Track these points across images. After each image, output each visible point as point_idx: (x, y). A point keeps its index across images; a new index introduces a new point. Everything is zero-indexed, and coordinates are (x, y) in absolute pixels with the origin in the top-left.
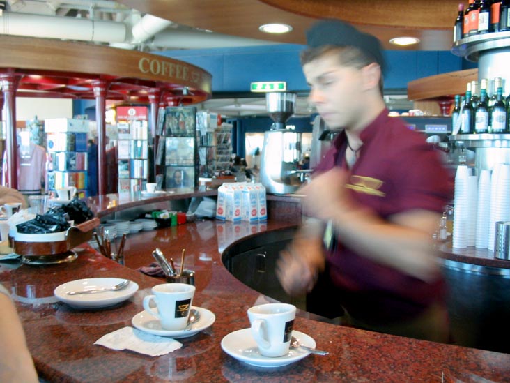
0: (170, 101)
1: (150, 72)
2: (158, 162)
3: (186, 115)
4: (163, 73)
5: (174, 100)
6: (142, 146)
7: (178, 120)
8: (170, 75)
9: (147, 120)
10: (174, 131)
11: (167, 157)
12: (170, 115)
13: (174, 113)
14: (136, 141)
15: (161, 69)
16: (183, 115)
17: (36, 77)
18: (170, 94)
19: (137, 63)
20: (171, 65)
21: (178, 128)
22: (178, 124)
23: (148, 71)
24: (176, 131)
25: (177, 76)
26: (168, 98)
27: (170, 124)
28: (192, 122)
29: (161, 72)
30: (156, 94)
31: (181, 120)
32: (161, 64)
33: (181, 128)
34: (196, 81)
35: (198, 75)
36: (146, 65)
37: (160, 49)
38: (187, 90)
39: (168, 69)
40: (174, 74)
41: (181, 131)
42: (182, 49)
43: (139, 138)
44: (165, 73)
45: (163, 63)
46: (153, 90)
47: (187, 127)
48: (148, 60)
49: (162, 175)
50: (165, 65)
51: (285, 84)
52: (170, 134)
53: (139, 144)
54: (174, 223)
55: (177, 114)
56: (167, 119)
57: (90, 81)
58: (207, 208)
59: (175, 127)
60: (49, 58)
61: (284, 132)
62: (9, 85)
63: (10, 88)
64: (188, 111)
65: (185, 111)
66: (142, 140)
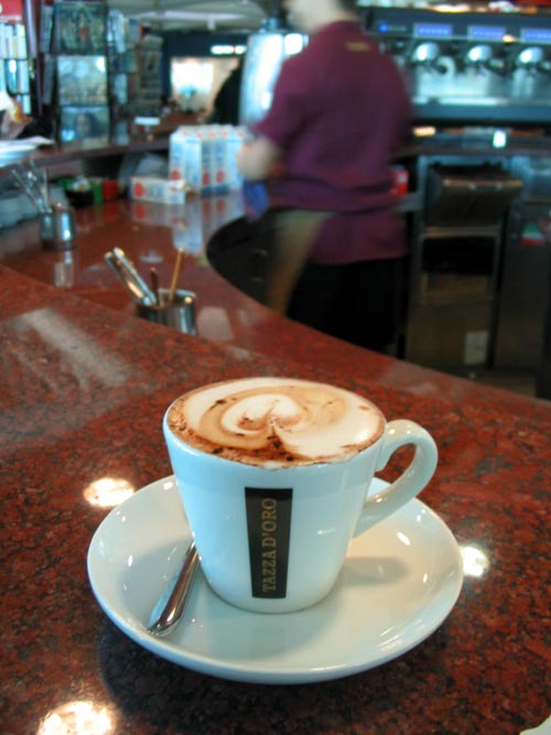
2: (45, 98)
3: (90, 16)
6: (18, 70)
7: (77, 25)
9: (24, 23)
10: (70, 41)
11: (62, 90)
12: (63, 16)
13: (69, 13)
14: (6, 61)
16: (86, 16)
21: (78, 40)
22: (77, 32)
24: (74, 45)
27: (64, 33)
28: (101, 28)
31: (82, 25)
33: (82, 39)
41: (83, 46)
43: (11, 55)
47: (93, 38)
52: (64, 50)
53: (12, 65)
54: (98, 198)
55: (75, 15)
56: (58, 24)
59: (73, 38)
64: (94, 9)
65: (88, 10)
66: (17, 60)
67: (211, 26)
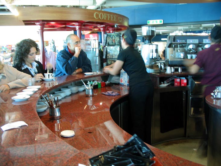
0: (111, 30)
1: (99, 18)
2: (104, 57)
3: (115, 36)
4: (105, 19)
5: (112, 30)
6: (96, 51)
7: (112, 39)
8: (108, 19)
9: (98, 39)
10: (111, 43)
11: (108, 55)
12: (109, 37)
13: (110, 36)
14: (93, 49)
15: (104, 17)
16: (114, 36)
17: (53, 23)
18: (111, 27)
19: (93, 15)
20: (108, 15)
21: (112, 42)
22: (112, 40)
23: (98, 18)
24: (111, 44)
25: (112, 20)
26: (110, 29)
27: (109, 41)
28: (118, 39)
29: (104, 18)
30: (103, 27)
31: (113, 39)
32: (104, 15)
33: (113, 42)
34: (120, 21)
35: (121, 18)
36: (97, 15)
37: (111, 7)
38: (117, 25)
39: (107, 17)
40: (110, 19)
41: (113, 44)
42: (119, 7)
43: (95, 47)
44: (106, 18)
45: (105, 14)
46: (102, 26)
47: (116, 42)
48: (98, 13)
49: (106, 63)
50: (106, 15)
51: (162, 20)
52: (109, 45)
53: (94, 50)
54: (99, 87)
55: (112, 36)
56: (107, 39)
57: (74, 23)
58: (116, 80)
59: (111, 42)
60: (55, 15)
61: (150, 45)
62: (41, 27)
63: (41, 28)
64: (116, 35)
65: (115, 35)
66: (96, 48)
67: (161, 33)
